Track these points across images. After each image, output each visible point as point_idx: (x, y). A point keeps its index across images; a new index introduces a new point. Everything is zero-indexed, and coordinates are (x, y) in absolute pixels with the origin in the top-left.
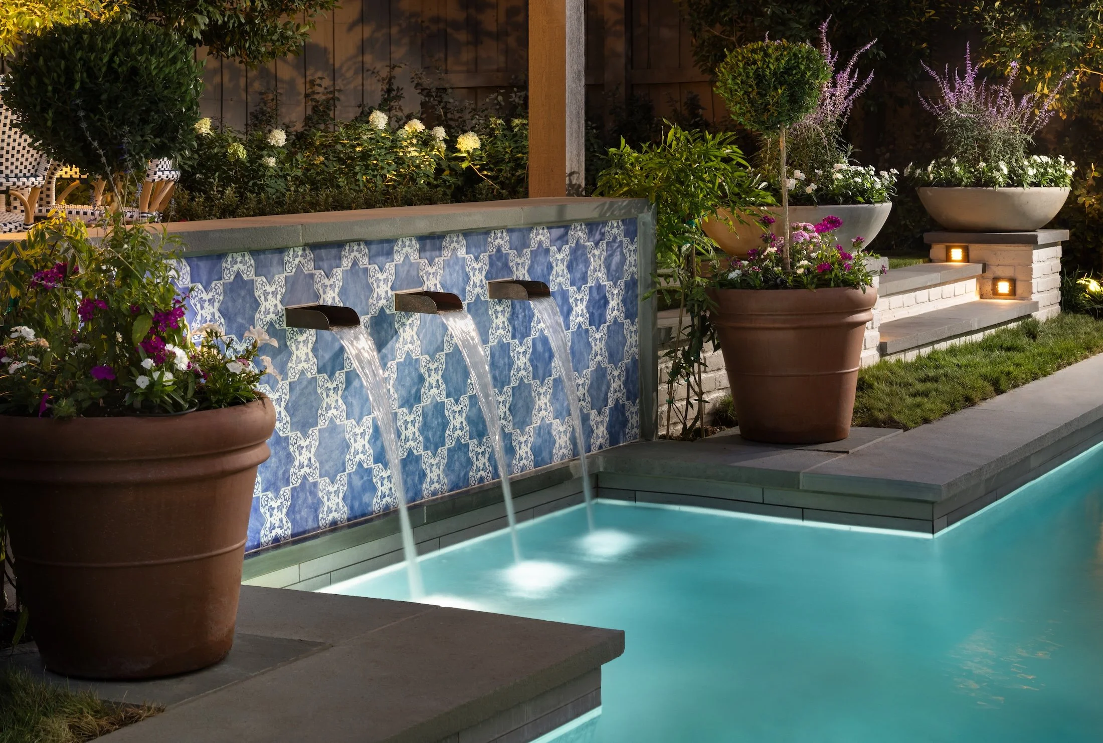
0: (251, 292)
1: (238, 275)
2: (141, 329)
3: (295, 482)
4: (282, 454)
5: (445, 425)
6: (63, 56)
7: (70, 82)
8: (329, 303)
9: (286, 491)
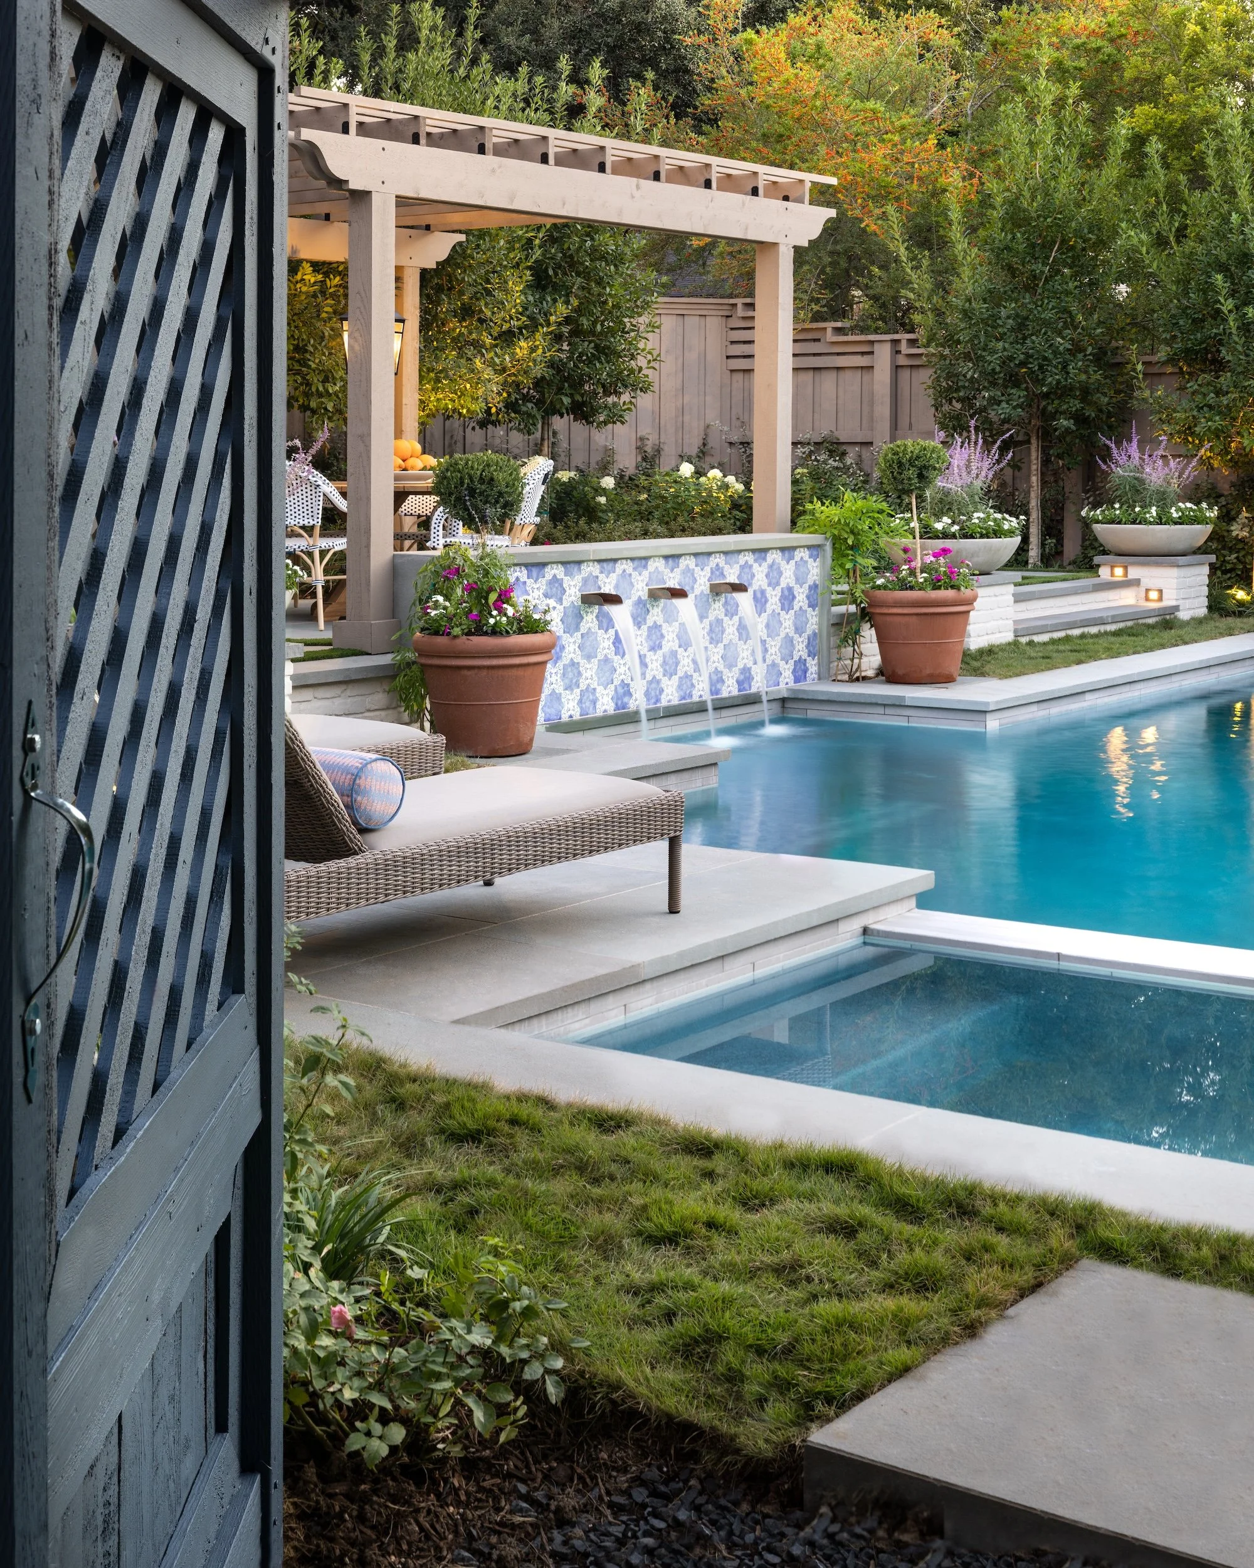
0: (561, 585)
1: (555, 576)
2: (493, 597)
3: (583, 686)
4: (575, 671)
5: (677, 664)
6: (459, 471)
7: (462, 483)
8: (607, 592)
9: (577, 691)
